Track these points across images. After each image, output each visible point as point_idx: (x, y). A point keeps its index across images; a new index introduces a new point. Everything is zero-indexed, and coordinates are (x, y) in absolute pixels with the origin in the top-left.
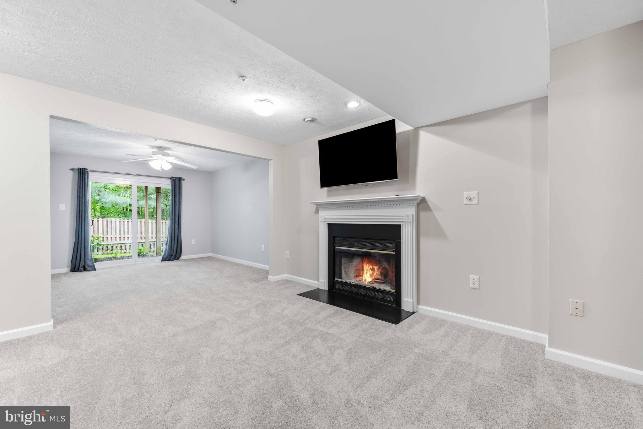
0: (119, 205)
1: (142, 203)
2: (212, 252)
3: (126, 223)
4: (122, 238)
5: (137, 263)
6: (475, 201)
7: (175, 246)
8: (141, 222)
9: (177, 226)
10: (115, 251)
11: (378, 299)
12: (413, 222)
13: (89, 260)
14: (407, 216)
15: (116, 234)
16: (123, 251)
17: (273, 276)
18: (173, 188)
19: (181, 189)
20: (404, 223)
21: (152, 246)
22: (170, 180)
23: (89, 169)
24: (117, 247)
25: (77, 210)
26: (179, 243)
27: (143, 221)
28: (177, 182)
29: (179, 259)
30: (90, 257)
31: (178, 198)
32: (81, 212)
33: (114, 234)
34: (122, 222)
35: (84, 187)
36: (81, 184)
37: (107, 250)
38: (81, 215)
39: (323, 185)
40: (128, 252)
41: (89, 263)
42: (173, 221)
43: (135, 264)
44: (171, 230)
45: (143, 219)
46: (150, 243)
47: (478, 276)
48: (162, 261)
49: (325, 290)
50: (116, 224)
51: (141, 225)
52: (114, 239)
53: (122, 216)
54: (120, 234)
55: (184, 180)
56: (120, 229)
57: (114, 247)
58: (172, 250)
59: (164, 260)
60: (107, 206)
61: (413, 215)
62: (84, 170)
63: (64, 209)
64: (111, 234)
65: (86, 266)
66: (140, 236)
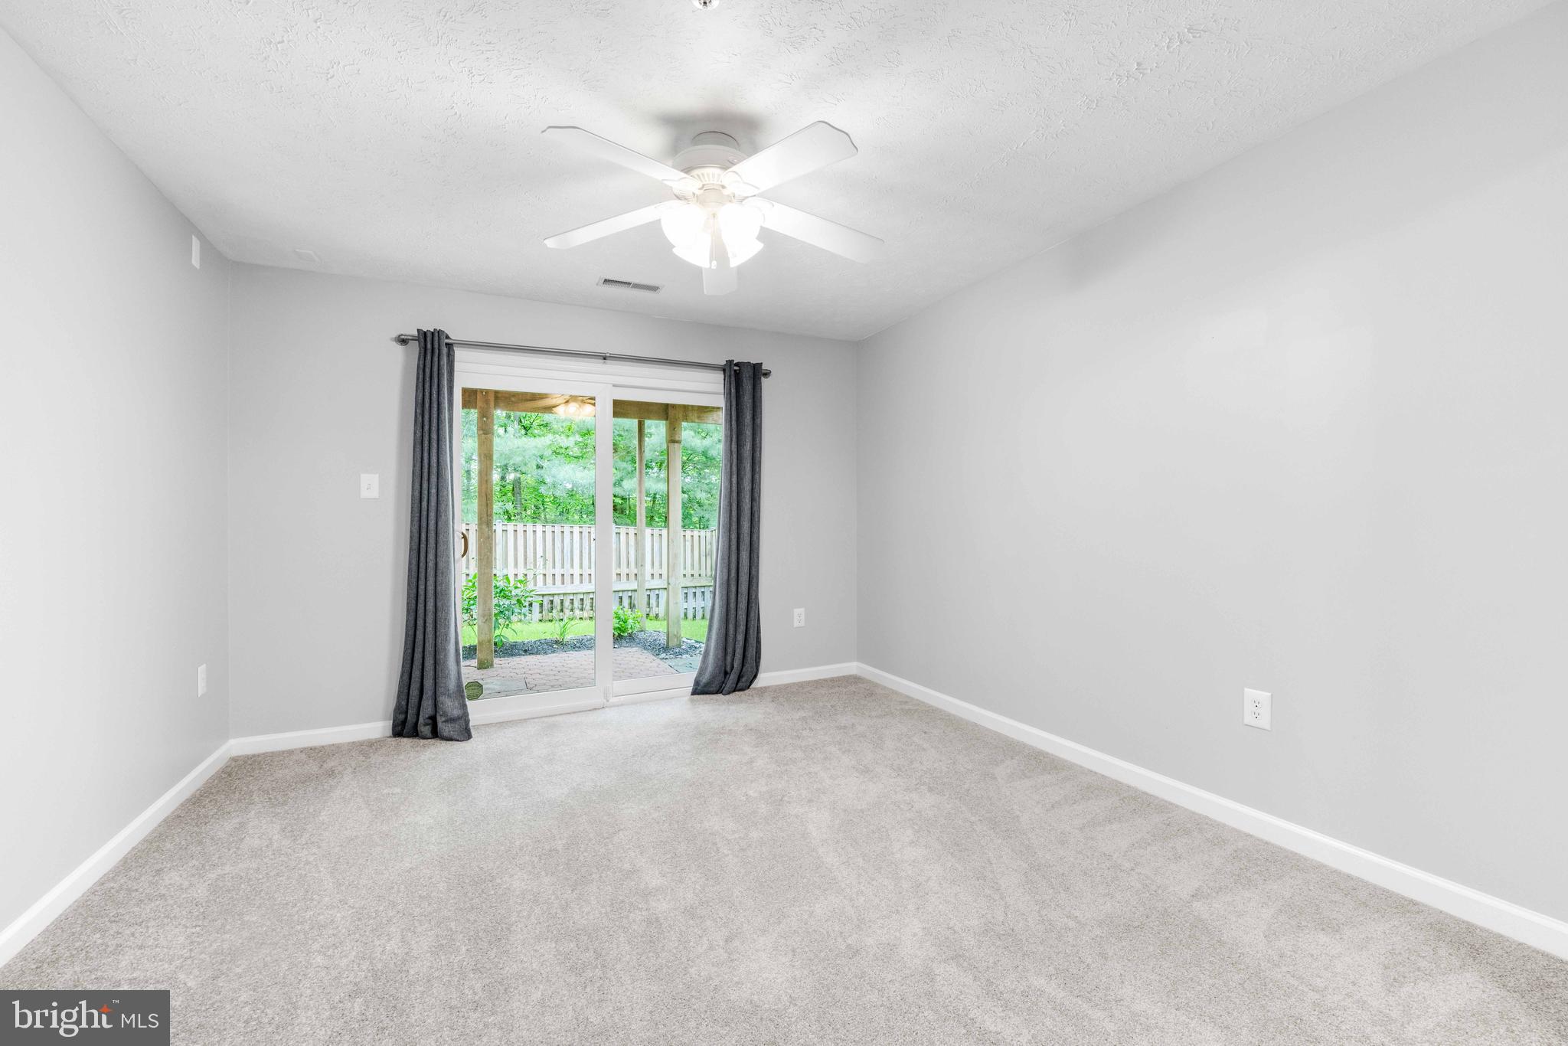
2: (862, 657)
7: (740, 637)
8: (627, 533)
9: (745, 556)
13: (449, 696)
15: (572, 566)
16: (586, 614)
18: (734, 403)
19: (759, 410)
22: (719, 377)
23: (455, 335)
24: (573, 601)
25: (413, 495)
26: (753, 623)
27: (632, 530)
28: (745, 380)
29: (753, 686)
30: (452, 684)
31: (748, 446)
32: (424, 504)
33: (569, 565)
35: (435, 405)
36: (427, 394)
38: (424, 513)
41: (449, 705)
42: (734, 537)
43: (604, 708)
45: (633, 526)
48: (693, 694)
51: (628, 543)
54: (581, 567)
55: (768, 373)
56: (581, 552)
57: (567, 603)
58: (730, 650)
59: (700, 690)
62: (436, 338)
63: (374, 493)
64: (563, 566)
65: (438, 718)
66: (626, 572)
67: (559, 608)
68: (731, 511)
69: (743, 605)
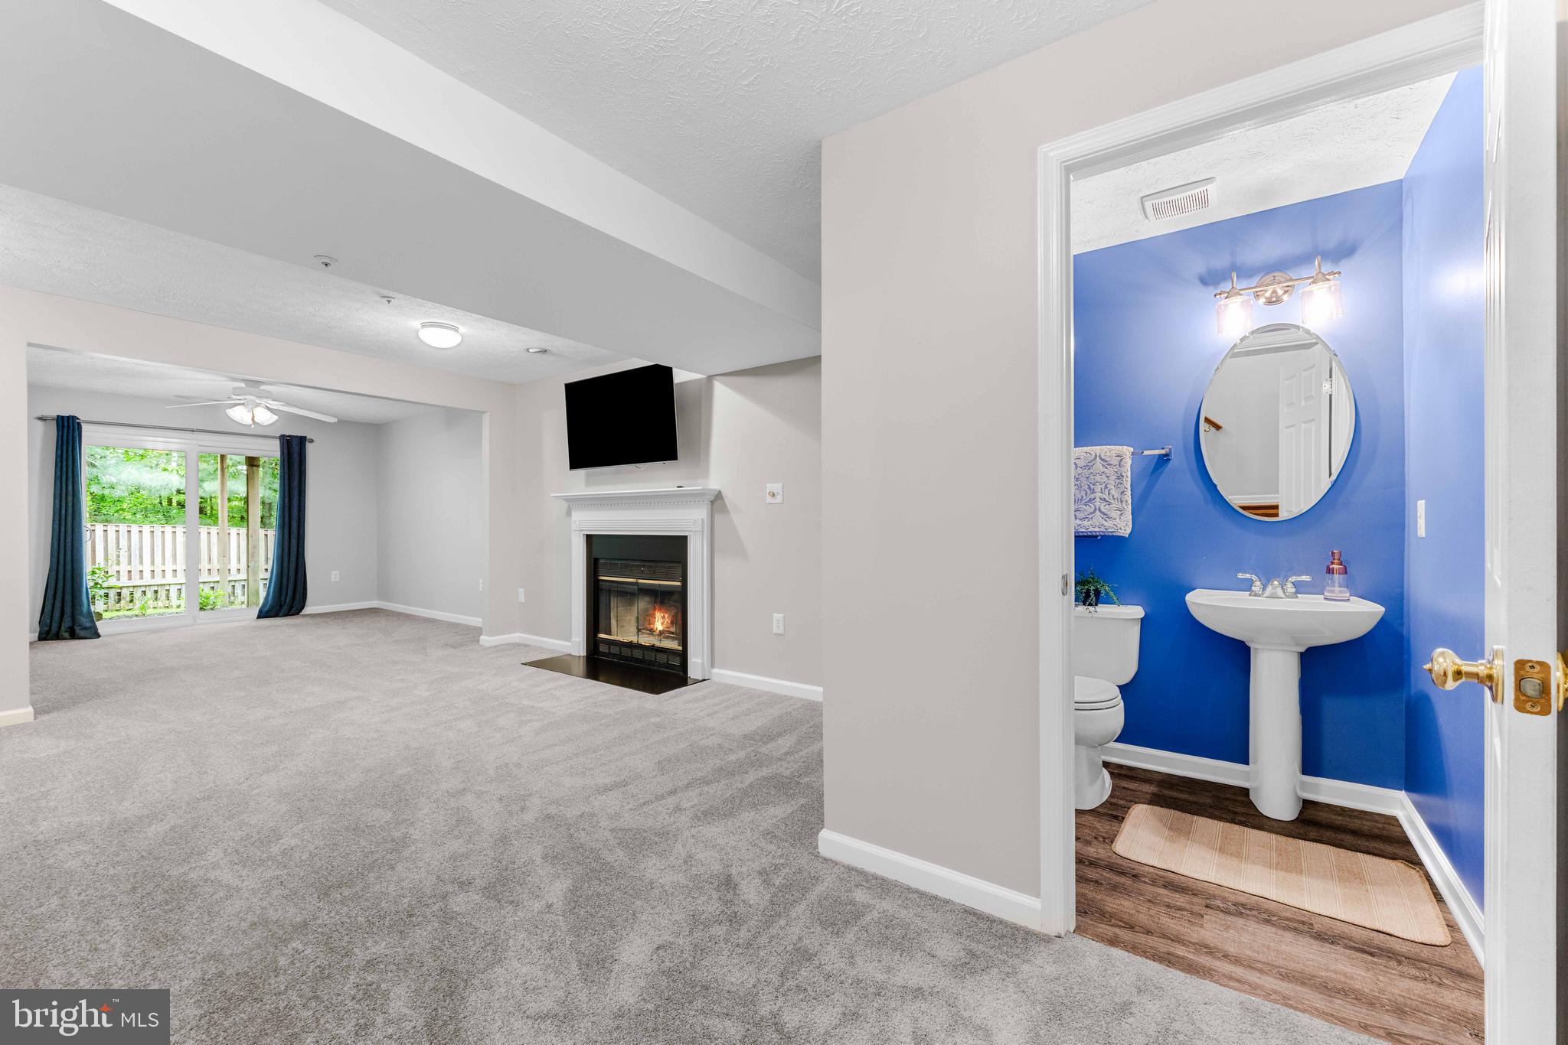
0: (150, 491)
1: (211, 487)
2: (381, 598)
3: (169, 536)
4: (158, 572)
5: (199, 621)
6: (779, 499)
7: (291, 586)
8: (209, 533)
9: (294, 541)
10: (138, 603)
11: (660, 665)
12: (703, 532)
13: (83, 616)
14: (695, 522)
15: (141, 563)
16: (160, 604)
17: (491, 636)
19: (303, 462)
20: (692, 533)
21: (238, 591)
22: (277, 443)
23: (84, 418)
24: (144, 592)
25: (54, 506)
27: (214, 530)
28: (294, 446)
29: (300, 614)
30: (85, 610)
31: (296, 482)
32: (63, 511)
33: (138, 562)
34: (157, 533)
37: (119, 601)
38: (63, 517)
39: (574, 465)
40: (175, 606)
41: (84, 621)
42: (286, 531)
43: (193, 625)
44: (280, 550)
45: (214, 525)
46: (233, 583)
47: (782, 615)
48: (259, 617)
49: (580, 656)
50: (141, 538)
52: (135, 575)
53: (156, 519)
54: (153, 563)
55: (312, 441)
56: (153, 550)
57: (138, 594)
58: (284, 593)
59: (262, 615)
60: (118, 493)
61: (703, 520)
62: (72, 421)
64: (130, 563)
65: (76, 627)
66: (208, 567)
67: (128, 599)
68: (284, 517)
69: (293, 567)
